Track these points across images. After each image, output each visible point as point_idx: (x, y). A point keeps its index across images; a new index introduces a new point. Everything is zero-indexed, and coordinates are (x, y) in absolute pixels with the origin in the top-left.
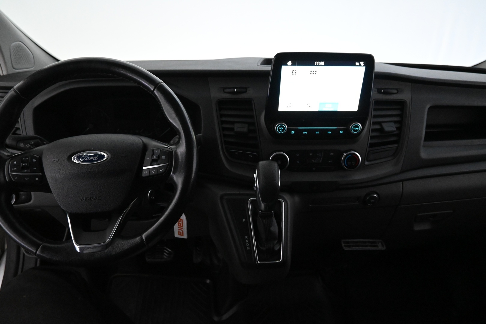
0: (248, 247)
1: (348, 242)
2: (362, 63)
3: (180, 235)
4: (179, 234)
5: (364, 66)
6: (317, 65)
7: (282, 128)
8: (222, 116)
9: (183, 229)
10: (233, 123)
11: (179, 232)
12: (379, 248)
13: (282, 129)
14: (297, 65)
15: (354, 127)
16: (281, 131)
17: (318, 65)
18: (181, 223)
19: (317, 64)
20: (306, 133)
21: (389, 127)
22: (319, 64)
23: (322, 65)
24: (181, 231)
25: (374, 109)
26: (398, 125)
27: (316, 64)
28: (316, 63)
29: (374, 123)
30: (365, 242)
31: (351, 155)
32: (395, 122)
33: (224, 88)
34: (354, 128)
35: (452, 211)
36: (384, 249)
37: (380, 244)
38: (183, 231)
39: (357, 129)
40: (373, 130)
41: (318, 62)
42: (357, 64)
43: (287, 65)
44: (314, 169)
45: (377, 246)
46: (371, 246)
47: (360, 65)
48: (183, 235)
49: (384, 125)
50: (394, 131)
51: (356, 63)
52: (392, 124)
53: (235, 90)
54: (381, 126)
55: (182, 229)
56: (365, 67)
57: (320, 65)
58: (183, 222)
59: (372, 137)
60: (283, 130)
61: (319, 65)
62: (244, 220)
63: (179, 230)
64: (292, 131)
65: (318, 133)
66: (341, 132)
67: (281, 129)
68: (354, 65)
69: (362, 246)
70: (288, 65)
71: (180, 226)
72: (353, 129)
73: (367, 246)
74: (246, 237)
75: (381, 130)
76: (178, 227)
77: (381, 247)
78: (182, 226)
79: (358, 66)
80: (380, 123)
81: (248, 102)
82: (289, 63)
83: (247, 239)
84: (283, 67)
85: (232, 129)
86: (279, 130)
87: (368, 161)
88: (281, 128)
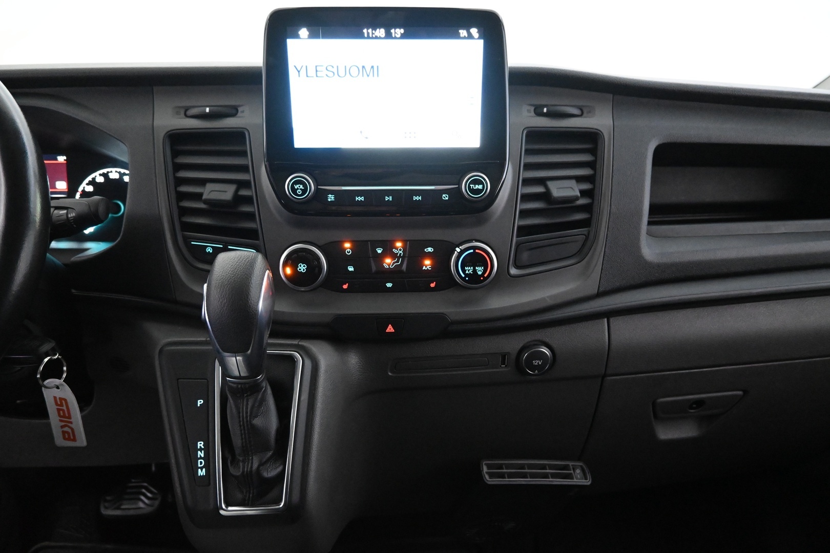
0: (202, 468)
1: (500, 467)
2: (474, 31)
3: (69, 439)
4: (65, 438)
5: (479, 38)
6: (368, 37)
7: (301, 187)
8: (178, 167)
9: (71, 423)
10: (203, 182)
11: (64, 432)
12: (575, 480)
13: (301, 189)
14: (323, 37)
15: (471, 183)
16: (299, 192)
17: (371, 36)
18: (64, 408)
19: (368, 33)
20: (362, 199)
21: (565, 189)
22: (373, 34)
23: (380, 38)
24: (69, 430)
25: (526, 151)
26: (586, 186)
27: (366, 35)
28: (365, 31)
29: (527, 182)
30: (543, 467)
31: (472, 251)
32: (579, 179)
33: (187, 109)
34: (471, 185)
35: (740, 393)
36: (588, 482)
37: (578, 471)
38: (72, 429)
39: (480, 187)
40: (526, 198)
41: (370, 31)
42: (463, 33)
43: (296, 36)
44: (389, 285)
45: (569, 476)
46: (554, 476)
47: (470, 36)
48: (74, 440)
49: (552, 185)
50: (577, 198)
51: (461, 31)
52: (573, 183)
53: (205, 110)
54: (546, 187)
55: (70, 425)
56: (482, 41)
57: (376, 38)
58: (70, 406)
59: (524, 214)
60: (304, 191)
61: (374, 36)
62: (200, 402)
63: (62, 427)
64: (330, 196)
65: (391, 198)
66: (445, 197)
67: (298, 189)
68: (457, 36)
69: (533, 476)
70: (301, 36)
71: (64, 416)
72: (469, 187)
73: (545, 476)
74: (201, 444)
75: (546, 196)
76: (61, 421)
77: (579, 479)
78: (69, 417)
79: (464, 38)
80: (542, 181)
81: (238, 136)
82: (304, 32)
83: (201, 449)
84: (290, 43)
85: (198, 197)
86: (294, 190)
87: (517, 267)
88: (298, 186)
